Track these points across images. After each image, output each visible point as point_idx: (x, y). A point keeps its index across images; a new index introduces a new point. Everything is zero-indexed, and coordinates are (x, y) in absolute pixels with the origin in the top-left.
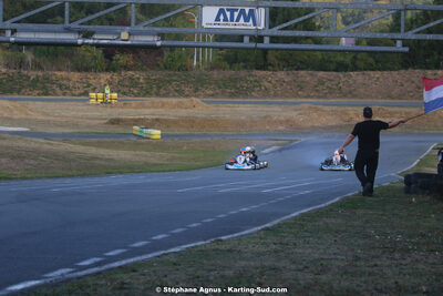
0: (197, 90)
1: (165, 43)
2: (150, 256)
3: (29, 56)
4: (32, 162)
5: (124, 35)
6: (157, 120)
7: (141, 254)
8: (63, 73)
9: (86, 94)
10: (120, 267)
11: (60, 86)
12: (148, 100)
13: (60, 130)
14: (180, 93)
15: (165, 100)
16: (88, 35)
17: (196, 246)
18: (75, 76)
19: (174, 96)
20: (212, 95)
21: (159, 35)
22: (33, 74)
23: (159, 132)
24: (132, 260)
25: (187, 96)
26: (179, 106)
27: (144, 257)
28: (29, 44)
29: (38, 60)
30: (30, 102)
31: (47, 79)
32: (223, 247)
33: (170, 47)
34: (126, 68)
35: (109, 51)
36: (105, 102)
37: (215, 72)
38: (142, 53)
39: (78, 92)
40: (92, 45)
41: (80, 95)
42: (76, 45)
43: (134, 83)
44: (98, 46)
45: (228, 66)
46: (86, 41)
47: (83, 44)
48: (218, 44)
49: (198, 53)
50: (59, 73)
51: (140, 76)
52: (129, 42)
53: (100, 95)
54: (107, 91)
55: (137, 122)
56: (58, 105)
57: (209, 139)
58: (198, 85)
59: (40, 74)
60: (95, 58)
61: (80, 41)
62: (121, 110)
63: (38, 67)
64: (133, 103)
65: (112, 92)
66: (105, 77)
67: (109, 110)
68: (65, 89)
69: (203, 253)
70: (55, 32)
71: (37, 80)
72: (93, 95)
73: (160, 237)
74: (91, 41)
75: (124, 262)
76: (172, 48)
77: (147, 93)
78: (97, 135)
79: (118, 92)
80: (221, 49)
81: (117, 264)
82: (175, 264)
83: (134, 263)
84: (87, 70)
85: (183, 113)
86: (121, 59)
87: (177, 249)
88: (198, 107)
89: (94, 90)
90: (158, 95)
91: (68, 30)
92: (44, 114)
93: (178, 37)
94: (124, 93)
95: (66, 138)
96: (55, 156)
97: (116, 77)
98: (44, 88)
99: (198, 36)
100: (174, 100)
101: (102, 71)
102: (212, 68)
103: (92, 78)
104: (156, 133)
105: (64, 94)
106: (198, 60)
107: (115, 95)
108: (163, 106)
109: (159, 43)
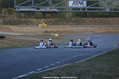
0: (67, 23)
1: (59, 11)
2: (56, 68)
3: (22, 15)
4: (24, 43)
5: (48, 9)
6: (57, 31)
7: (53, 67)
8: (32, 19)
9: (38, 25)
10: (48, 71)
11: (31, 23)
12: (54, 26)
13: (31, 34)
14: (63, 24)
15: (59, 26)
16: (38, 9)
17: (68, 65)
18: (35, 20)
19: (61, 25)
20: (72, 25)
21: (57, 9)
22: (24, 20)
23: (58, 35)
24: (51, 69)
25: (65, 25)
26: (63, 27)
27: (54, 68)
28: (22, 12)
29: (25, 16)
30: (23, 27)
31: (27, 21)
32: (75, 65)
33: (60, 12)
34: (49, 18)
35: (44, 13)
36: (43, 27)
37: (73, 18)
38: (53, 14)
39: (36, 24)
40: (39, 12)
41: (36, 25)
42: (35, 12)
43: (51, 22)
44: (41, 12)
45: (76, 17)
46: (38, 11)
47: (37, 11)
48: (73, 11)
49: (68, 13)
50: (31, 19)
51: (52, 20)
52: (49, 11)
53: (42, 25)
54: (44, 24)
55: (52, 32)
56: (30, 28)
57: (71, 36)
58: (68, 22)
59: (26, 19)
60: (40, 15)
61: (36, 11)
62: (47, 29)
63: (25, 18)
64: (51, 27)
65: (45, 24)
66: (43, 20)
67: (44, 29)
68: (32, 23)
69: (70, 67)
70: (29, 8)
71: (25, 21)
72: (40, 25)
73: (58, 62)
74: (39, 11)
75: (49, 69)
76: (61, 12)
77: (54, 24)
78: (41, 36)
79: (46, 24)
80: (74, 12)
81: (47, 70)
82: (63, 70)
83: (52, 70)
84: (38, 18)
85: (64, 29)
86: (47, 15)
87: (63, 66)
88: (68, 28)
89: (40, 24)
90: (57, 25)
91: (33, 8)
92: (27, 30)
93: (62, 9)
94: (48, 24)
95: (33, 36)
96: (30, 41)
97: (46, 20)
98: (27, 23)
99: (68, 9)
100: (62, 26)
101: (42, 18)
102: (72, 17)
103: (39, 20)
104: (57, 35)
105: (32, 25)
106: (68, 15)
107: (46, 25)
108: (58, 28)
109: (57, 11)
